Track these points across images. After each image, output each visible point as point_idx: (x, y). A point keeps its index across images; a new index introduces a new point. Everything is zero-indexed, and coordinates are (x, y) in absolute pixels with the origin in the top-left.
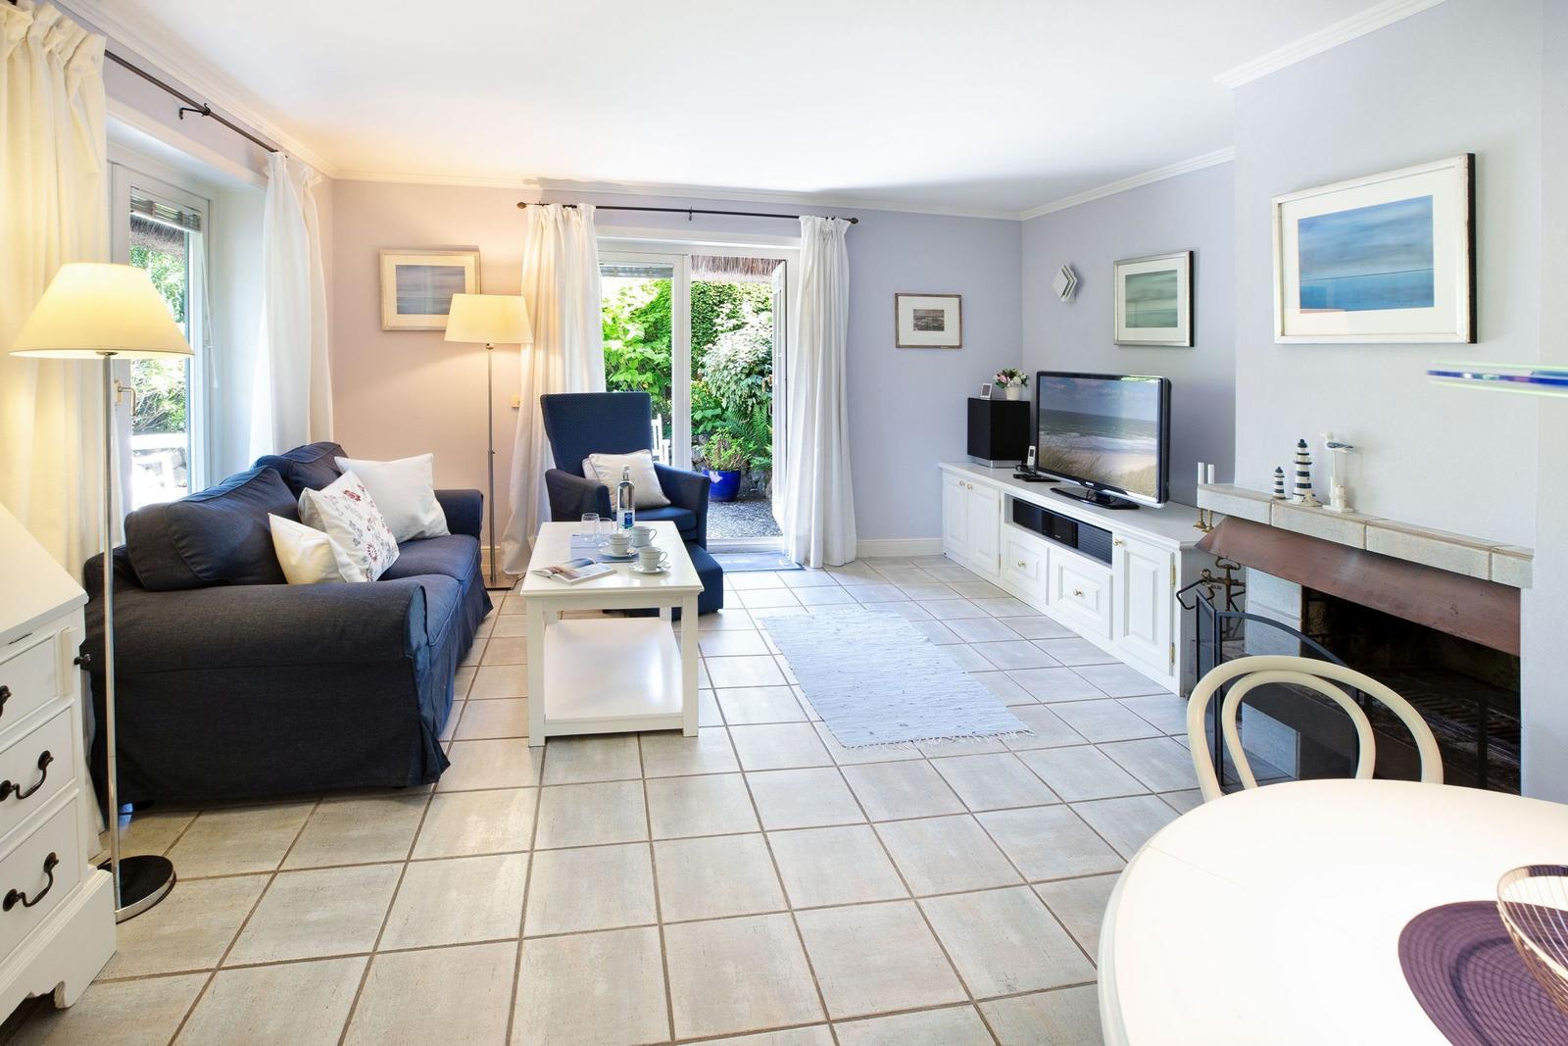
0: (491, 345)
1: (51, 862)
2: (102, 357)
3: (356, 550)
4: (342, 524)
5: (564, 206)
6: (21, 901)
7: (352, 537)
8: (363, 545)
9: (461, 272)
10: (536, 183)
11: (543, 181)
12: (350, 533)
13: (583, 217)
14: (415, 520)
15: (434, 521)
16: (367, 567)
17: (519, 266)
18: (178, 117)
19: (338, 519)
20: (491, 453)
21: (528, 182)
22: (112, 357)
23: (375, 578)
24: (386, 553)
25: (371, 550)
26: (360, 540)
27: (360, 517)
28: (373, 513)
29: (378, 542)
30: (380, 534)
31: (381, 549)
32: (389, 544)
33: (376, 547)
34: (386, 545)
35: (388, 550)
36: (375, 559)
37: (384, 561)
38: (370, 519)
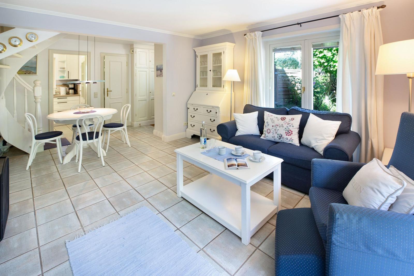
1: (214, 130)
6: (211, 130)
23: (267, 137)
24: (278, 136)
25: (268, 130)
26: (267, 127)
27: (273, 123)
28: (284, 125)
29: (274, 131)
30: (278, 130)
31: (274, 133)
32: (282, 135)
33: (272, 131)
34: (279, 134)
35: (279, 136)
36: (268, 133)
37: (274, 137)
38: (278, 125)
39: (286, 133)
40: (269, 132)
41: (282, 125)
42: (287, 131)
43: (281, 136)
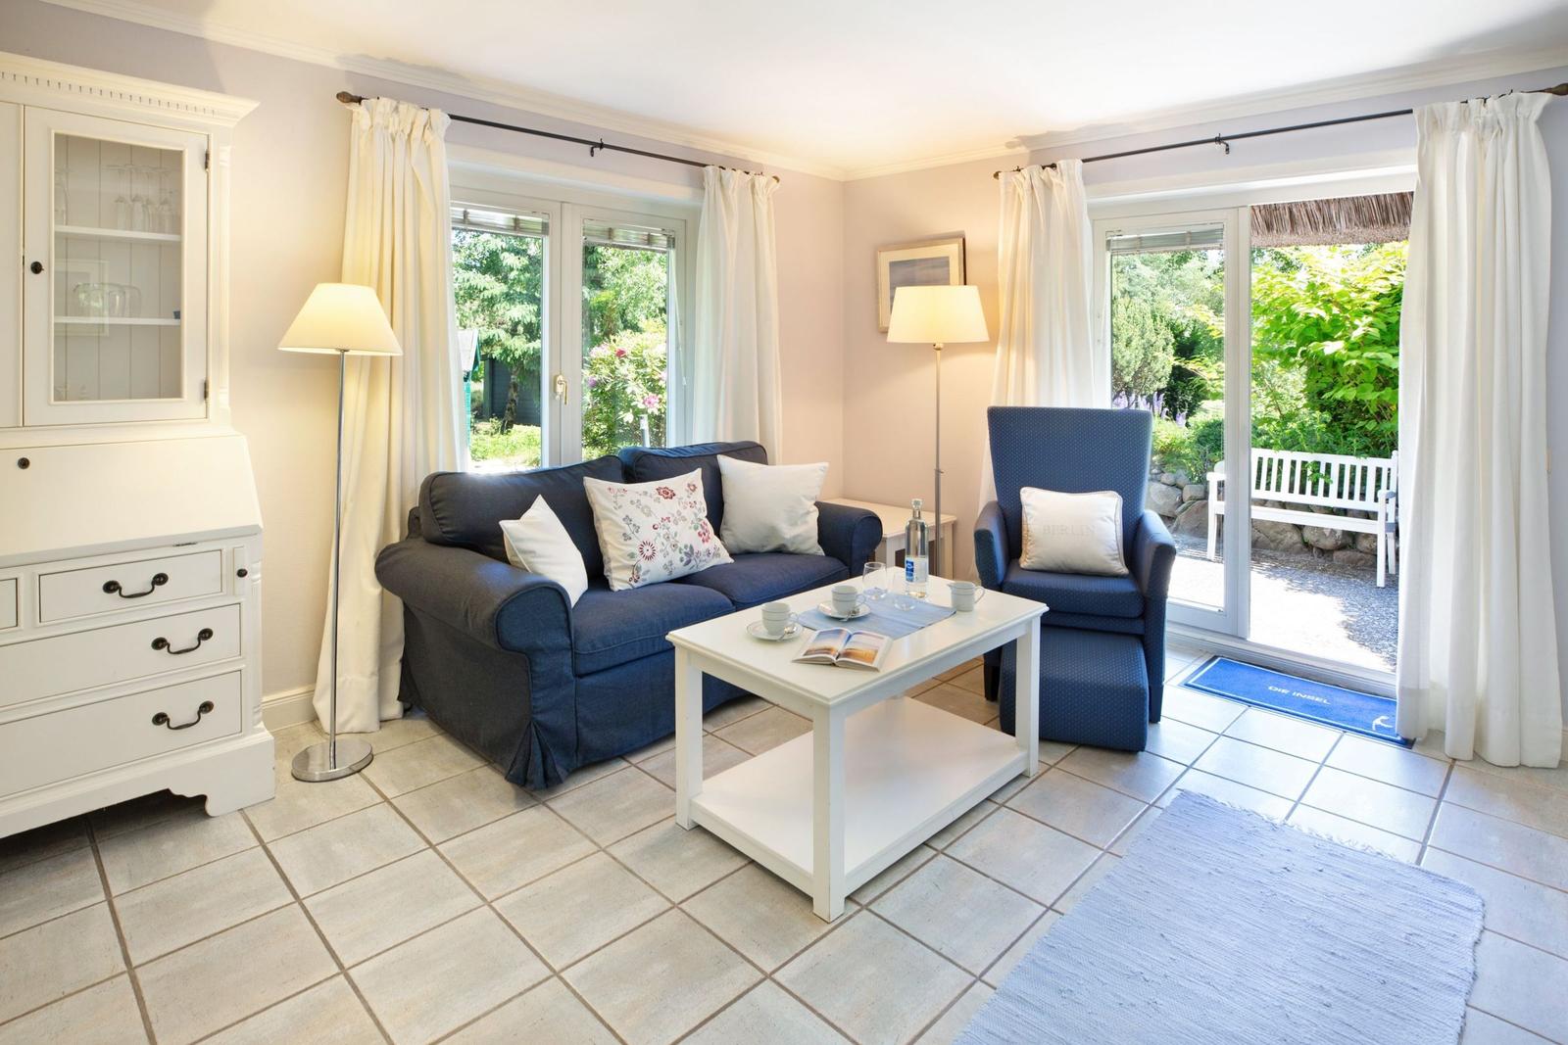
0: (937, 346)
1: (206, 707)
2: (339, 353)
3: (623, 545)
4: (614, 517)
5: (1044, 168)
6: (166, 724)
7: (623, 531)
8: (636, 542)
9: (944, 262)
10: (1020, 145)
11: (1025, 140)
12: (621, 527)
13: (1065, 178)
14: (773, 531)
15: (798, 535)
16: (634, 563)
17: (995, 251)
18: (589, 152)
19: (611, 511)
20: (938, 472)
21: (1010, 145)
22: (346, 353)
23: (647, 577)
24: (680, 555)
25: (645, 548)
26: (632, 536)
27: (649, 515)
28: (684, 513)
29: (665, 542)
30: (676, 535)
31: (669, 549)
32: (691, 547)
33: (658, 547)
34: (683, 548)
35: (686, 554)
36: (649, 558)
37: (671, 563)
38: (668, 518)
39: (700, 535)
40: (649, 554)
41: (679, 513)
42: (700, 529)
43: (690, 553)
